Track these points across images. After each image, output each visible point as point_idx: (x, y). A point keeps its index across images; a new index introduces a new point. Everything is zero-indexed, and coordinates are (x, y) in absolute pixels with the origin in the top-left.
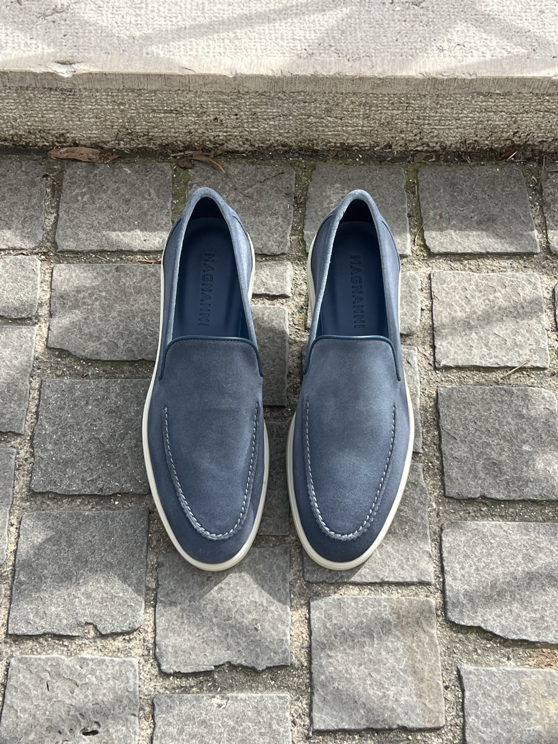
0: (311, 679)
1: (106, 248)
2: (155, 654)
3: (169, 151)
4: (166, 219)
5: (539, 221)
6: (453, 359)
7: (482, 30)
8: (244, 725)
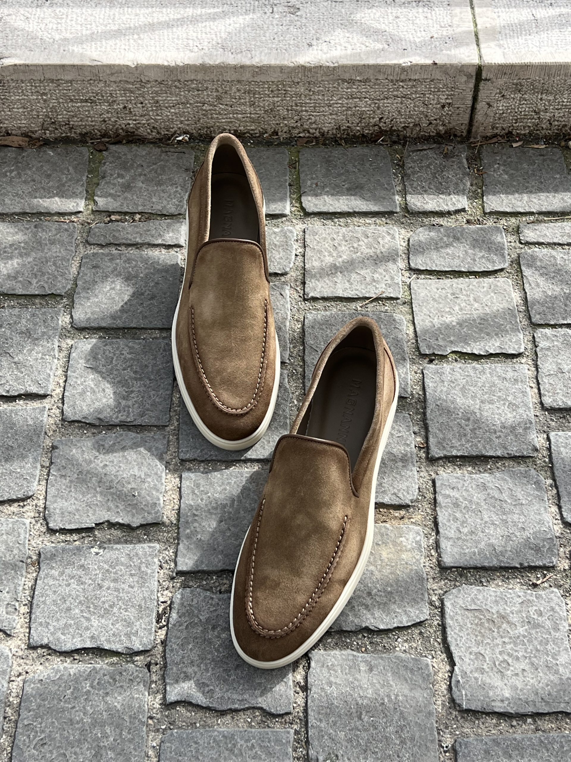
0: (178, 533)
1: (28, 211)
2: (44, 516)
3: (88, 139)
4: (80, 189)
5: (400, 188)
6: (320, 292)
7: (346, 31)
8: (117, 568)
